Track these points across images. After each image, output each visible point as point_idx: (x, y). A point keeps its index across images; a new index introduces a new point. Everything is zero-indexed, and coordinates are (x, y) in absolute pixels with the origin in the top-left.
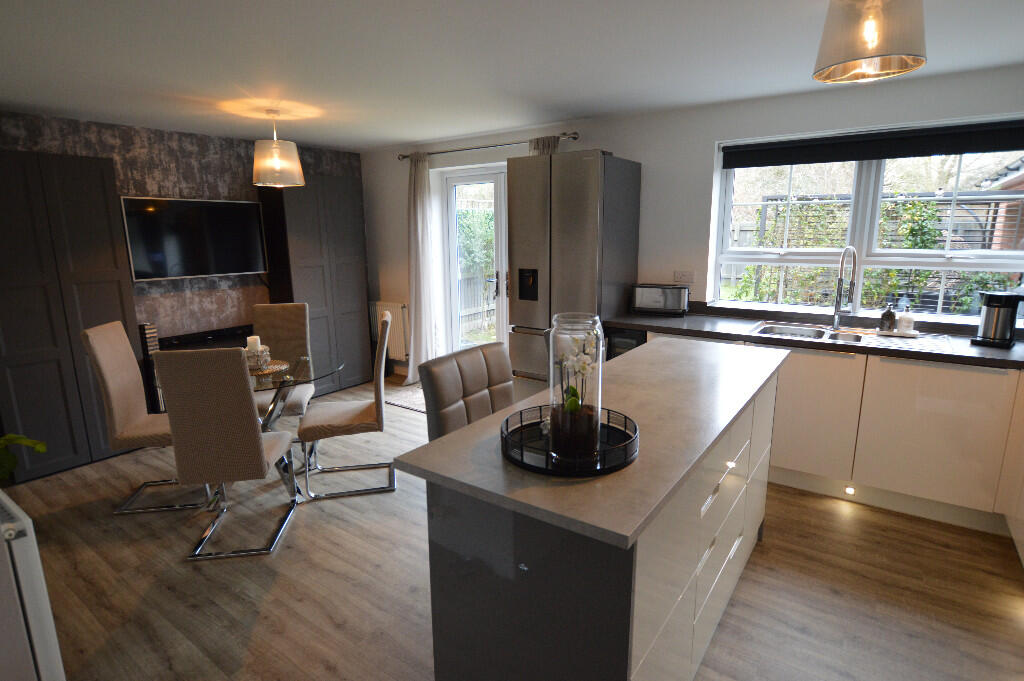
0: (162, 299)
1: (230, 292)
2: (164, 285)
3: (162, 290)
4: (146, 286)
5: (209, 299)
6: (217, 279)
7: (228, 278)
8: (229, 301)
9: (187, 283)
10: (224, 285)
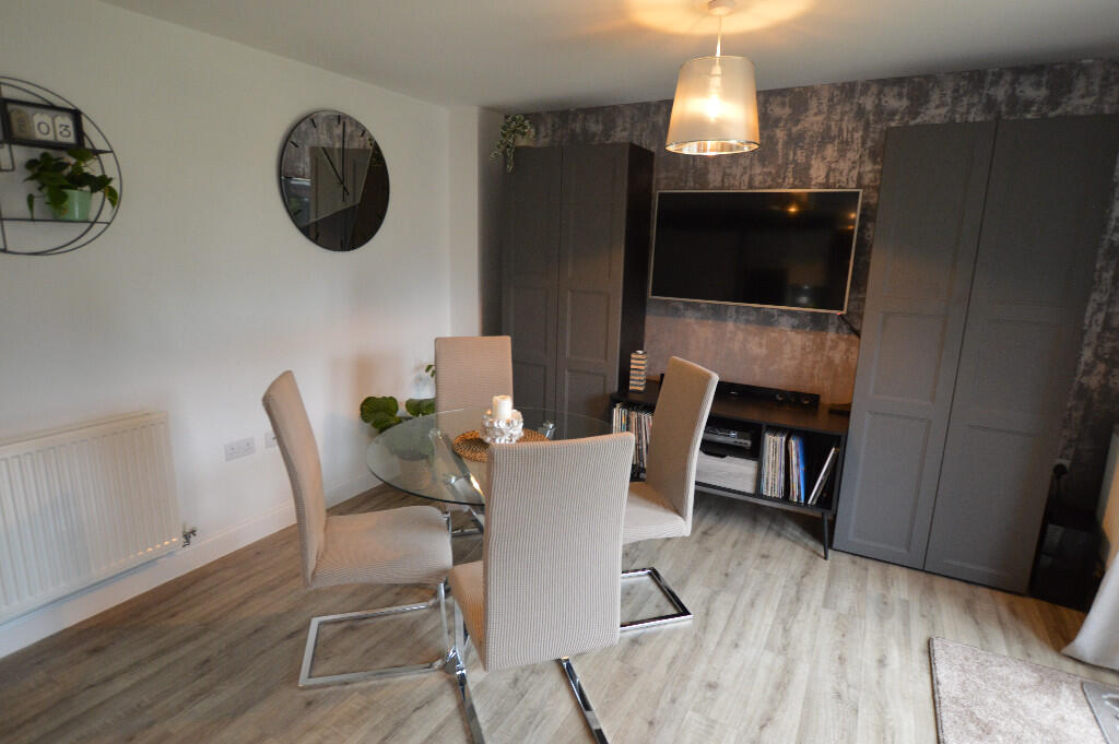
0: (696, 327)
1: (792, 334)
2: (703, 309)
3: (699, 314)
4: (681, 307)
5: (757, 339)
6: (775, 312)
7: (793, 314)
8: (787, 349)
9: (731, 312)
10: (785, 322)
